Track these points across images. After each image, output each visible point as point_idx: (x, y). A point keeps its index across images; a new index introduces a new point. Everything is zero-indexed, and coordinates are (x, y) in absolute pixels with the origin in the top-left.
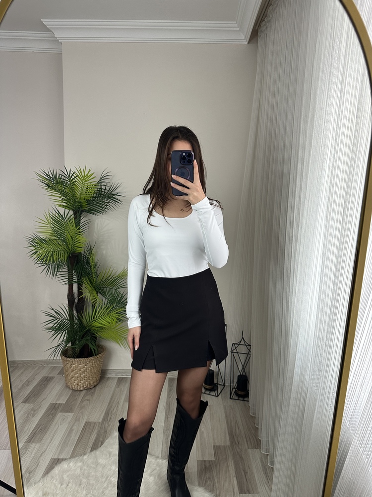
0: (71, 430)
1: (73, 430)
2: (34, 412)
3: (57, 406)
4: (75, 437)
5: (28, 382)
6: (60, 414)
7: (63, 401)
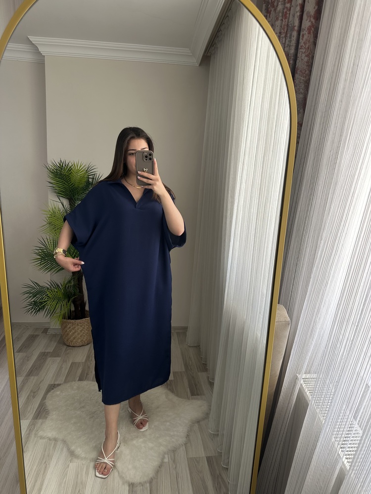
0: (61, 368)
1: (62, 368)
2: (27, 358)
3: (46, 353)
4: (65, 371)
6: (50, 358)
7: (50, 350)
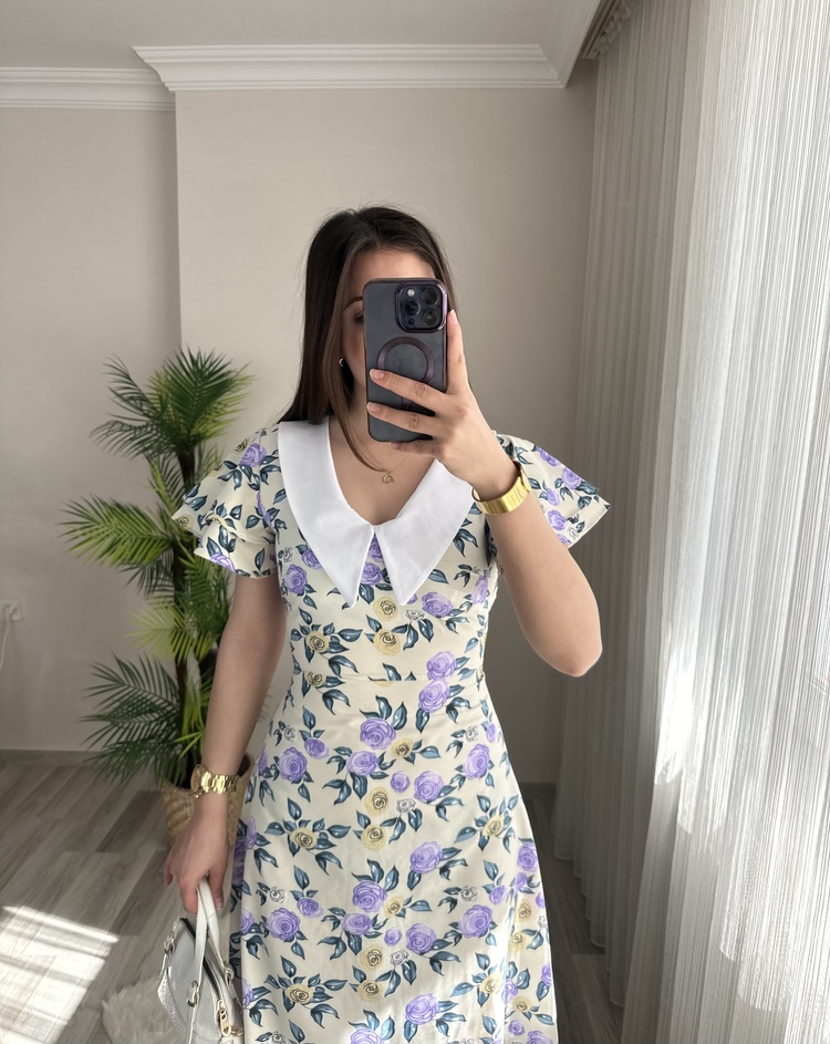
2: (122, 870)
5: (108, 806)
